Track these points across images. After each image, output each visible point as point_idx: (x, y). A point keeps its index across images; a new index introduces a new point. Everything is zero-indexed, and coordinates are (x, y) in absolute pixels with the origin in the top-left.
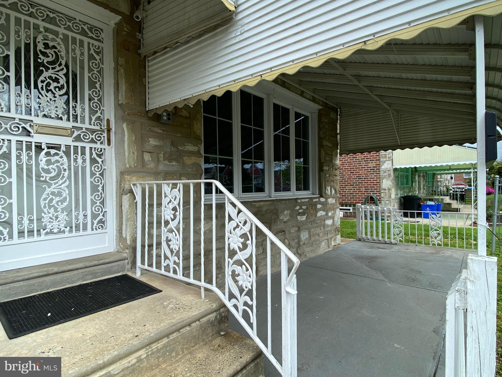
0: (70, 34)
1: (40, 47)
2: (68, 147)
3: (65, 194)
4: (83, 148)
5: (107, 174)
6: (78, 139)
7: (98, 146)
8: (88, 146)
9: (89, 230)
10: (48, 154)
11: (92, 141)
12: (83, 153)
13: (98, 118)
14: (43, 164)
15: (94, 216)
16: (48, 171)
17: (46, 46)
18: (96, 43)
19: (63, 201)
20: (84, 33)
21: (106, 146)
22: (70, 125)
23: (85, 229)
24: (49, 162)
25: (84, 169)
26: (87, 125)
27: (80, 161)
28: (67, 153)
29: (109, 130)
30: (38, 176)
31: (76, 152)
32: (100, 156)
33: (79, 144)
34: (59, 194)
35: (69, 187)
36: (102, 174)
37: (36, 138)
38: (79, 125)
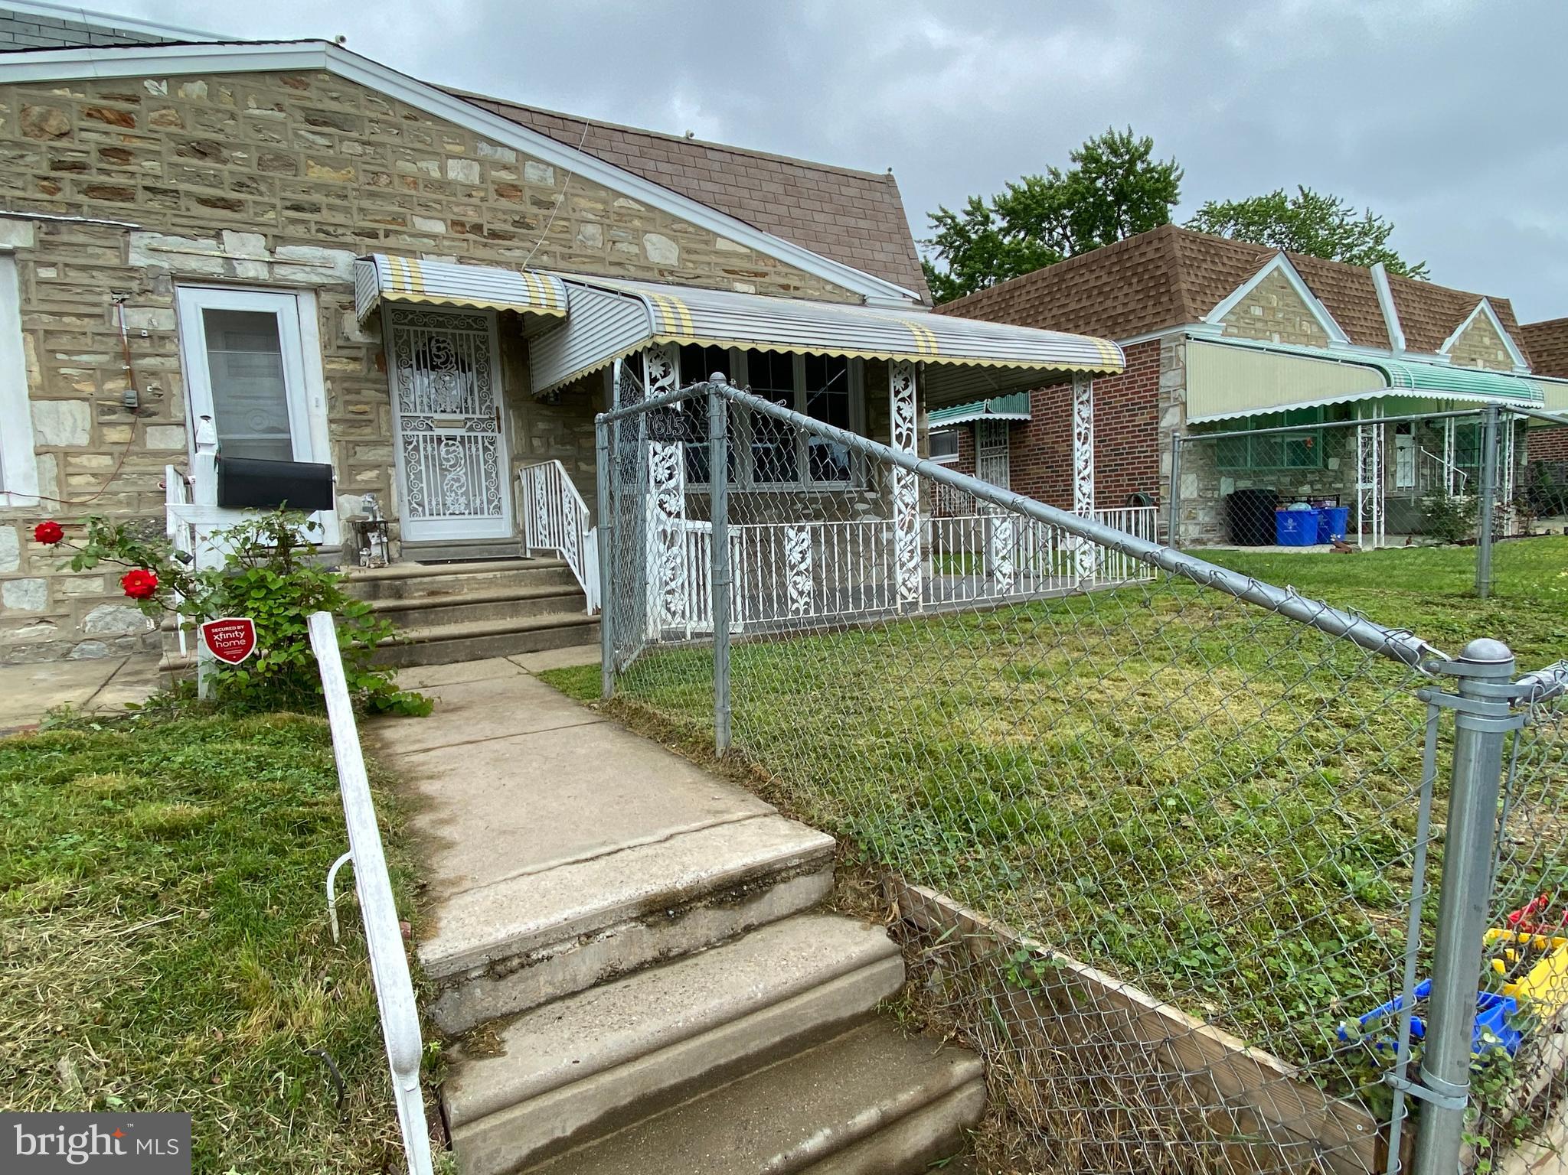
0: (457, 332)
1: (434, 351)
2: (462, 437)
3: (463, 480)
4: (476, 437)
5: (499, 461)
6: (471, 429)
7: (490, 434)
8: (480, 435)
9: (486, 515)
10: (447, 445)
11: (484, 430)
12: (476, 442)
13: (488, 407)
14: (443, 453)
15: (489, 502)
16: (448, 460)
17: (439, 349)
18: (481, 333)
19: (461, 487)
20: (470, 327)
21: (496, 434)
22: (463, 417)
23: (482, 513)
24: (448, 452)
25: (478, 456)
26: (477, 415)
27: (474, 449)
28: (462, 442)
29: (499, 418)
30: (441, 465)
31: (470, 442)
32: (492, 444)
33: (472, 434)
34: (458, 480)
35: (466, 474)
36: (495, 462)
37: (438, 432)
38: (470, 416)
